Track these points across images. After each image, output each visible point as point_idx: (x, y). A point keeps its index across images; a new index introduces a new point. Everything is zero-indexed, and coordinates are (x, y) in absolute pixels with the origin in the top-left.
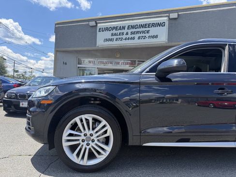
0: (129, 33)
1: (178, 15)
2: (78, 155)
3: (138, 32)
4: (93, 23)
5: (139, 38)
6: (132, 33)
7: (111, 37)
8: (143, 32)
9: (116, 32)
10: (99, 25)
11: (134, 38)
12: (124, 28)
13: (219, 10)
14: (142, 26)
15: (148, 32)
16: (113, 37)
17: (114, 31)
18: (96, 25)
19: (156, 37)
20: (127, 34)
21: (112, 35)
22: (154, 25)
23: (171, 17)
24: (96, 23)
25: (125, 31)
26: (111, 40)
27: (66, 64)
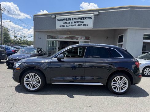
0: (73, 22)
1: (99, 13)
2: (29, 86)
3: (77, 22)
4: (53, 16)
5: (78, 25)
6: (74, 22)
7: (63, 24)
8: (81, 22)
9: (66, 21)
10: (57, 17)
11: (75, 25)
12: (70, 19)
13: (121, 11)
14: (80, 19)
15: (83, 22)
16: (64, 24)
17: (65, 21)
18: (56, 17)
19: (87, 25)
20: (72, 23)
21: (64, 23)
22: (86, 18)
23: (95, 14)
24: (55, 16)
25: (71, 21)
26: (64, 26)
27: (40, 38)
